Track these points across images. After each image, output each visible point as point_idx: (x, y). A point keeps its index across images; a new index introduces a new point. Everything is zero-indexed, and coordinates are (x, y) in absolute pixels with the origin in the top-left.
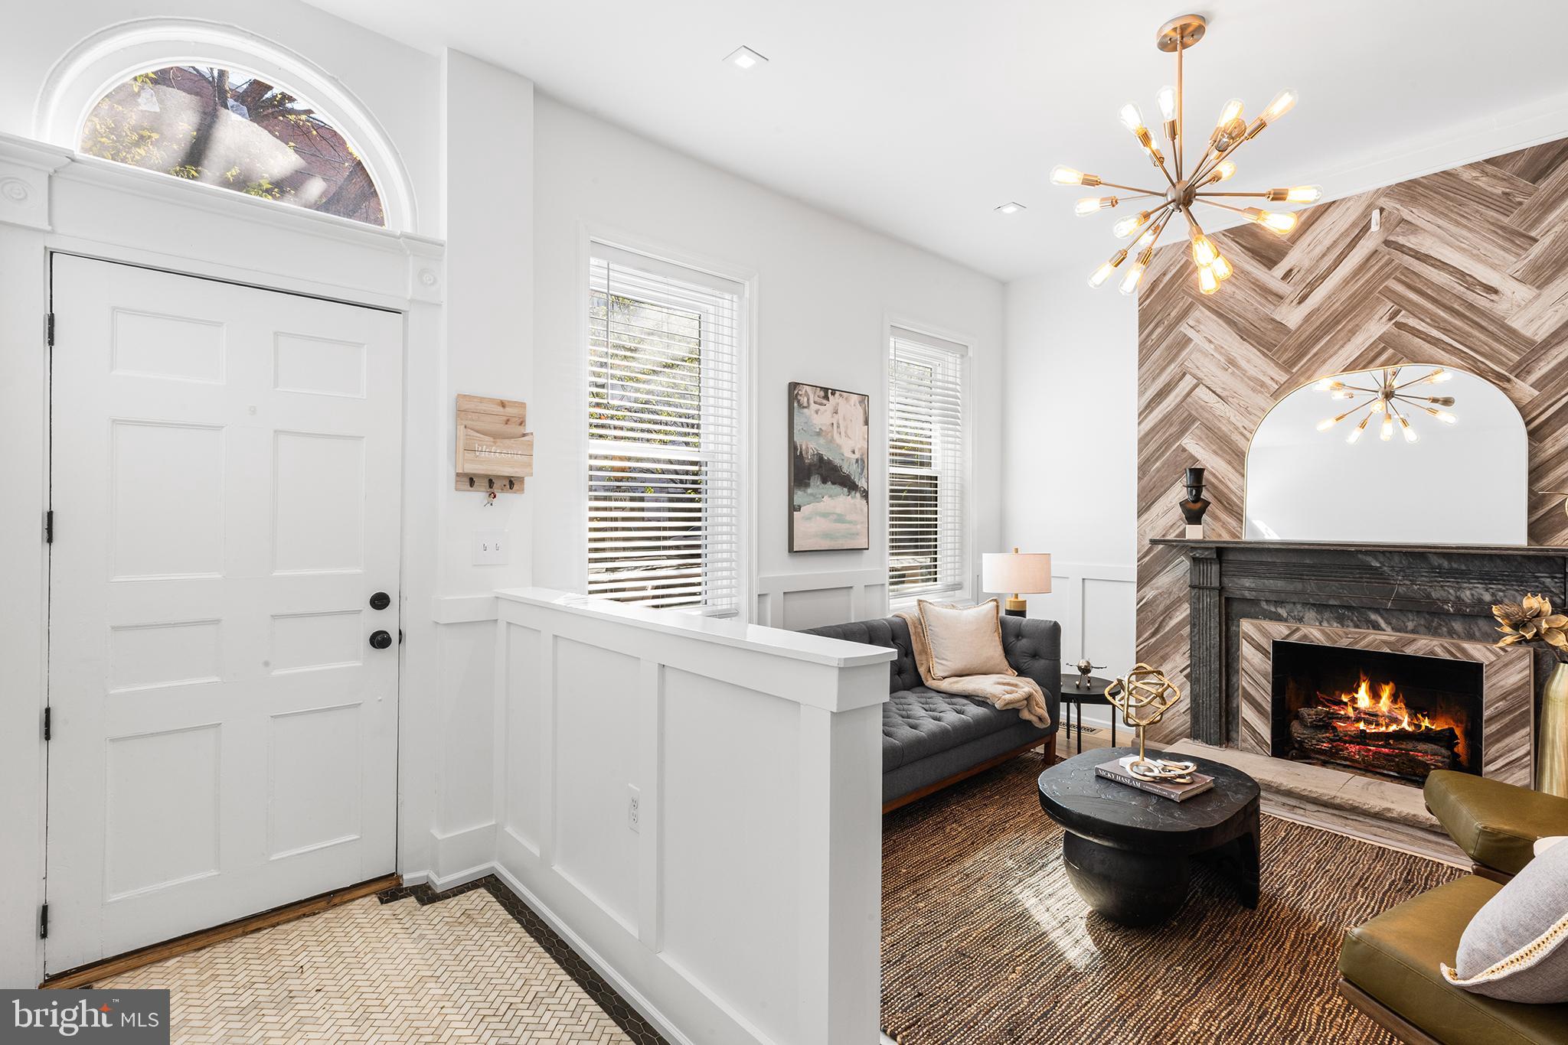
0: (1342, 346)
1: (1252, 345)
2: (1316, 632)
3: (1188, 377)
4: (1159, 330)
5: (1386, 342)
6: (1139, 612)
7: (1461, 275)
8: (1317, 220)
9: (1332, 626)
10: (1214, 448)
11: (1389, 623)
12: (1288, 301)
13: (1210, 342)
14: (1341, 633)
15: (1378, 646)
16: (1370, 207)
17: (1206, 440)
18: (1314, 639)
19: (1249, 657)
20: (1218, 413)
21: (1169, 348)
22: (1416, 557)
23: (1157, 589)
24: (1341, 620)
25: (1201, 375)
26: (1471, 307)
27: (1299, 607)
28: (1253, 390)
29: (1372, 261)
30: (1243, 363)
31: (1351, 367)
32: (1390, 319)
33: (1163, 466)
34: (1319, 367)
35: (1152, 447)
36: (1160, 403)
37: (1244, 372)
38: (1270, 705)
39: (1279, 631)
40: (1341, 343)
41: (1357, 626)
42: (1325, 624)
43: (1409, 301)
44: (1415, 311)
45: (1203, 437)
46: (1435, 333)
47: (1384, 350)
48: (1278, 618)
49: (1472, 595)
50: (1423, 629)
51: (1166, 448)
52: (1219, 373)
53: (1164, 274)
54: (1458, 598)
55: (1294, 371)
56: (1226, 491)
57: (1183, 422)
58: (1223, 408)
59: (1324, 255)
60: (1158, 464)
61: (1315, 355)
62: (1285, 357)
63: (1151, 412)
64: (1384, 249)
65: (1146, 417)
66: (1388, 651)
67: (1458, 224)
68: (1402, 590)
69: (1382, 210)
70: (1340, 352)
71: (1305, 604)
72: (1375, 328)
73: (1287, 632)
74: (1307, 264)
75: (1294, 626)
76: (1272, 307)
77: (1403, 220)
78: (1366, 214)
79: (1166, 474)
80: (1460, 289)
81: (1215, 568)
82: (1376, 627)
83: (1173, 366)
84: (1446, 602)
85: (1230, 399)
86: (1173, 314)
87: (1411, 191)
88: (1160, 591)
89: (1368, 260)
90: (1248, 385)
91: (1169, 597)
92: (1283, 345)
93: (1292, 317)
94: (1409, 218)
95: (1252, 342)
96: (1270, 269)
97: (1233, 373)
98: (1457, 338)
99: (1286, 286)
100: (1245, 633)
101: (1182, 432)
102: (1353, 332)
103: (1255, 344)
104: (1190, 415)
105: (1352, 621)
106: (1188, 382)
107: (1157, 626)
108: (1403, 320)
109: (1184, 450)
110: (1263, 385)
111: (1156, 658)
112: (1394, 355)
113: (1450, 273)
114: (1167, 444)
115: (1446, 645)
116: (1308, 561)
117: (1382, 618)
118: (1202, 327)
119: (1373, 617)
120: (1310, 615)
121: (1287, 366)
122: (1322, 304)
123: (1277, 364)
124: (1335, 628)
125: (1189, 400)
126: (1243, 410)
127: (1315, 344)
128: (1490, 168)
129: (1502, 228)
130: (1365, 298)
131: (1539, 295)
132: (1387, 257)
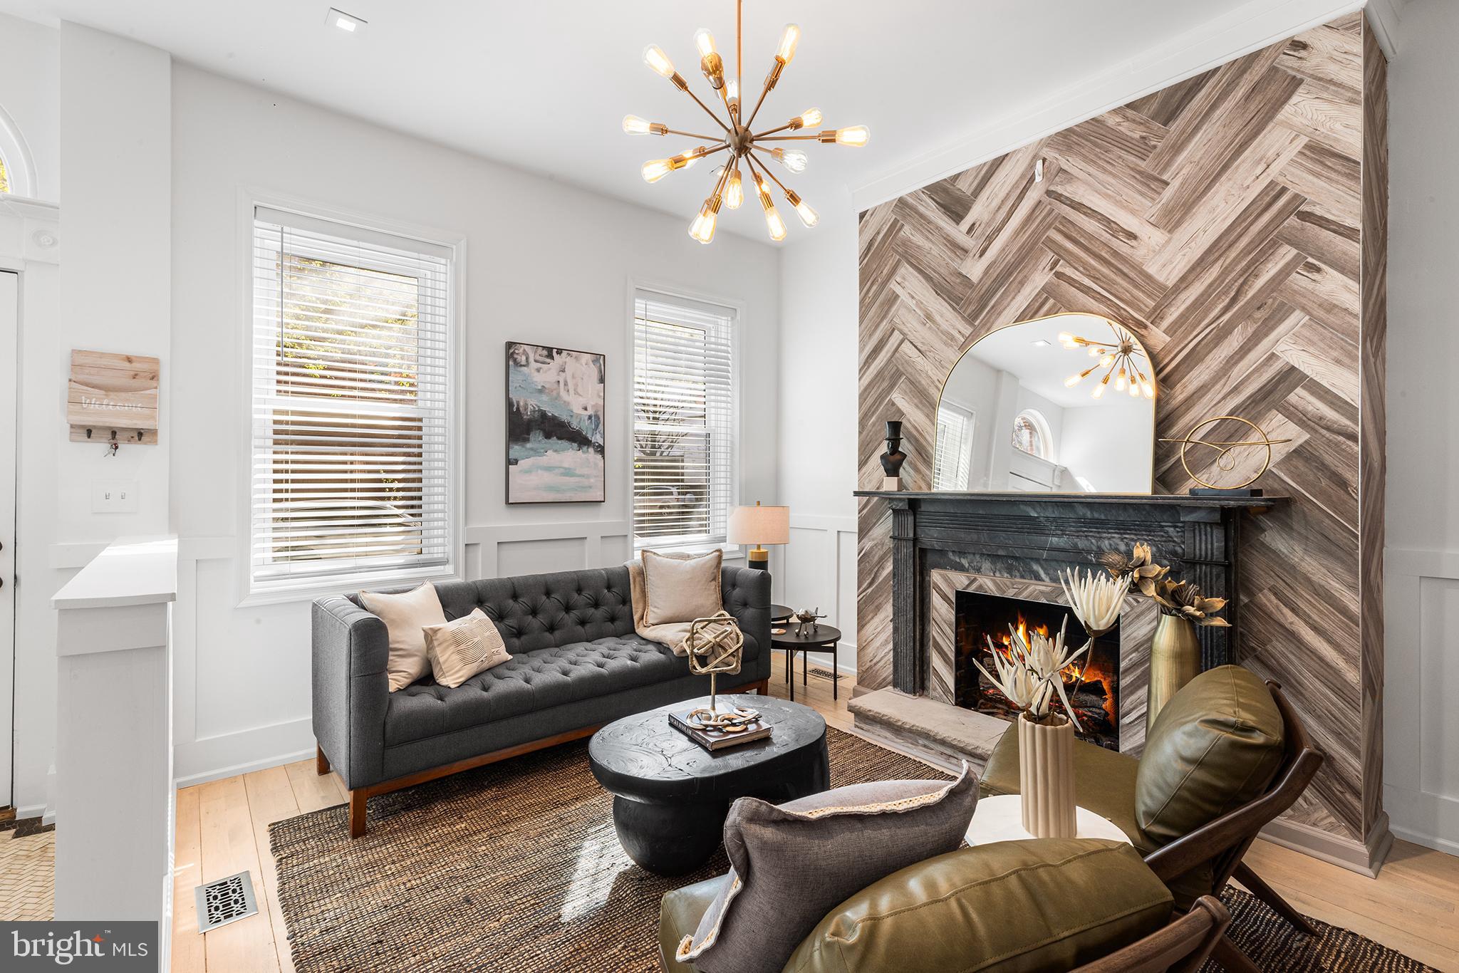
0: (1014, 298)
1: (944, 299)
2: (990, 583)
3: (896, 332)
4: (874, 288)
5: (1048, 292)
6: (860, 562)
7: (1107, 223)
8: (994, 173)
9: (1002, 576)
10: (916, 402)
11: (1047, 574)
12: (971, 255)
13: (913, 297)
14: (1008, 583)
15: (1037, 597)
16: (1035, 158)
17: (910, 394)
18: (988, 590)
19: (938, 608)
20: (919, 367)
21: (882, 304)
22: (1066, 507)
23: (873, 540)
24: (1010, 570)
25: (906, 330)
26: (1115, 254)
27: (977, 557)
28: (946, 344)
29: (1037, 212)
30: (937, 318)
31: (1020, 319)
32: (1051, 269)
33: (877, 421)
34: (996, 319)
35: (870, 401)
36: (875, 359)
37: (939, 326)
38: (953, 655)
39: (960, 581)
40: (1013, 294)
41: (1022, 577)
42: (998, 574)
43: (1066, 250)
44: (1073, 260)
45: (908, 391)
46: (1087, 282)
47: (1046, 300)
48: (960, 568)
49: (1110, 545)
51: (880, 401)
52: (919, 327)
53: (878, 233)
54: (1098, 547)
55: (976, 324)
56: (924, 443)
57: (892, 377)
58: (923, 362)
59: (999, 208)
60: (874, 418)
61: (993, 307)
62: (969, 311)
63: (868, 367)
64: (1046, 199)
65: (865, 372)
66: (1045, 602)
67: (1105, 170)
68: (1054, 540)
69: (1044, 160)
70: (1012, 303)
71: (982, 555)
72: (1040, 278)
73: (966, 582)
74: (986, 217)
75: (973, 576)
76: (960, 262)
77: (1061, 170)
78: (1032, 166)
79: (879, 428)
80: (1106, 236)
81: (911, 519)
82: (1038, 578)
83: (885, 322)
84: (1089, 552)
85: (928, 353)
86: (885, 272)
87: (1068, 140)
88: (875, 542)
89: (1034, 211)
90: (941, 339)
91: (881, 550)
92: (968, 298)
93: (975, 270)
94: (1065, 167)
95: (945, 297)
96: (958, 224)
97: (930, 328)
98: (1105, 286)
99: (970, 239)
100: (934, 583)
101: (892, 387)
102: (1022, 283)
103: (946, 298)
104: (898, 369)
105: (1019, 571)
106: (897, 337)
107: (874, 575)
108: (1061, 270)
109: (893, 404)
110: (953, 338)
111: (872, 607)
112: (1054, 305)
113: (1099, 221)
114: (880, 398)
116: (981, 512)
117: (1042, 568)
118: (906, 283)
119: (1036, 567)
120: (986, 565)
121: (971, 319)
122: (998, 257)
123: (963, 317)
124: (1004, 579)
125: (897, 355)
126: (938, 363)
127: (992, 296)
128: (1130, 113)
129: (1140, 173)
130: (1032, 249)
131: (1170, 239)
132: (1049, 207)
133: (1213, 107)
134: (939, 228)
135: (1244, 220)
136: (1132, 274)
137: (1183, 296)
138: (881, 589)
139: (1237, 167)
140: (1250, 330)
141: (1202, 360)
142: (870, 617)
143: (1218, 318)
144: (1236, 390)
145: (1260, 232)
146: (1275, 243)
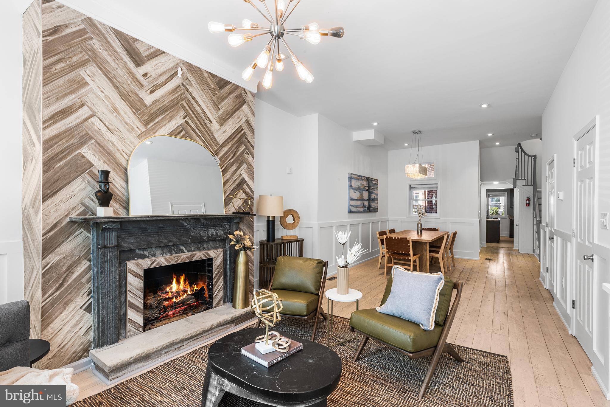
0: (168, 123)
1: (126, 103)
2: (162, 260)
3: (85, 108)
5: (182, 128)
6: (44, 275)
7: (204, 112)
8: (158, 55)
9: (167, 255)
10: (104, 159)
11: (186, 249)
12: (145, 89)
13: (102, 91)
14: (172, 258)
15: (185, 260)
16: (178, 65)
17: (99, 153)
18: (162, 263)
19: (132, 283)
20: (107, 138)
21: (70, 82)
22: (197, 220)
23: (61, 254)
24: (170, 252)
25: (95, 110)
26: (205, 124)
27: (154, 249)
28: (128, 130)
29: (178, 90)
30: (122, 112)
31: (171, 134)
32: (184, 118)
33: (66, 166)
34: (159, 129)
35: (55, 150)
36: (63, 119)
37: (123, 119)
38: (142, 305)
39: (146, 263)
40: (167, 121)
41: (176, 253)
42: (165, 255)
43: (190, 114)
44: (191, 119)
45: (97, 151)
46: (197, 130)
47: (182, 131)
48: (144, 257)
50: (196, 249)
51: (69, 152)
52: (108, 113)
54: (208, 235)
55: (148, 127)
57: (82, 137)
58: (110, 136)
59: (161, 75)
60: (62, 163)
61: (157, 123)
62: (144, 118)
63: (55, 122)
64: (182, 87)
65: (50, 125)
66: (188, 261)
67: (203, 91)
68: (193, 234)
69: (182, 69)
71: (156, 247)
72: (179, 120)
73: (150, 263)
74: (154, 75)
75: (153, 259)
76: (138, 88)
77: (188, 78)
78: (176, 67)
79: (68, 171)
80: (203, 116)
81: (115, 234)
82: (183, 252)
83: (74, 96)
85: (114, 131)
86: (74, 59)
87: (190, 68)
88: (64, 255)
89: (177, 88)
90: (125, 127)
91: (71, 258)
92: (143, 111)
93: (149, 99)
94: (190, 79)
95: (127, 103)
96: (137, 67)
97: (116, 117)
99: (144, 80)
100: (129, 269)
101: (82, 144)
102: (172, 118)
103: (128, 104)
104: (87, 134)
105: (174, 251)
106: (84, 113)
107: (61, 281)
108: (187, 121)
109: (83, 157)
110: (133, 129)
112: (185, 134)
113: (201, 109)
114: (69, 150)
115: (204, 254)
117: (184, 247)
118: (96, 79)
119: (182, 247)
120: (159, 252)
121: (146, 123)
122: (160, 99)
123: (140, 120)
124: (169, 256)
125: (86, 123)
126: (122, 140)
127: (157, 117)
128: (210, 76)
129: (213, 100)
130: (176, 105)
131: (220, 129)
132: (183, 91)
133: (230, 94)
134: (124, 62)
135: (236, 133)
136: (210, 135)
137: (223, 149)
138: (70, 288)
139: (235, 116)
140: (237, 166)
141: (227, 171)
142: (58, 313)
143: (231, 159)
144: (234, 182)
145: (239, 138)
146: (241, 143)
